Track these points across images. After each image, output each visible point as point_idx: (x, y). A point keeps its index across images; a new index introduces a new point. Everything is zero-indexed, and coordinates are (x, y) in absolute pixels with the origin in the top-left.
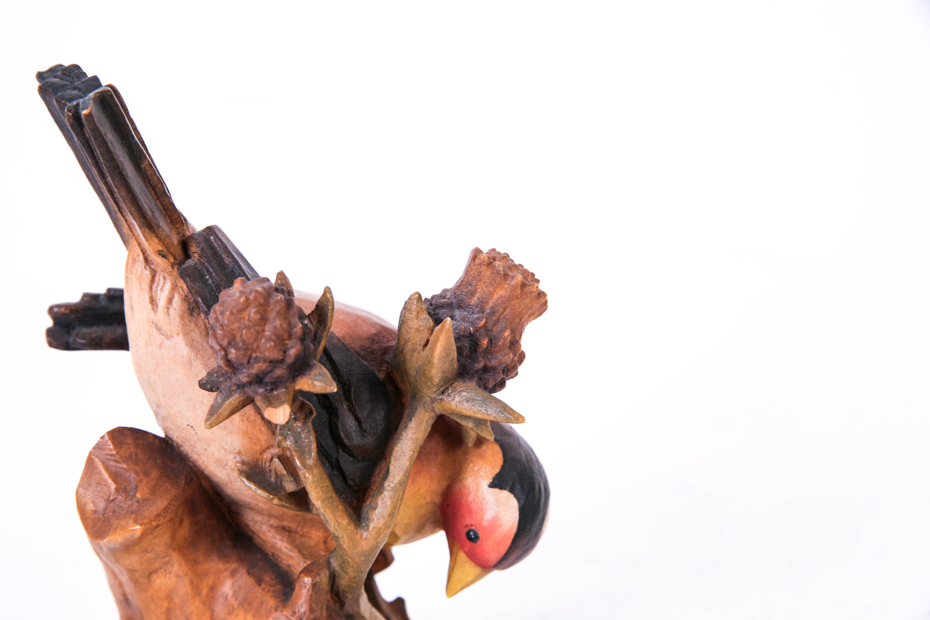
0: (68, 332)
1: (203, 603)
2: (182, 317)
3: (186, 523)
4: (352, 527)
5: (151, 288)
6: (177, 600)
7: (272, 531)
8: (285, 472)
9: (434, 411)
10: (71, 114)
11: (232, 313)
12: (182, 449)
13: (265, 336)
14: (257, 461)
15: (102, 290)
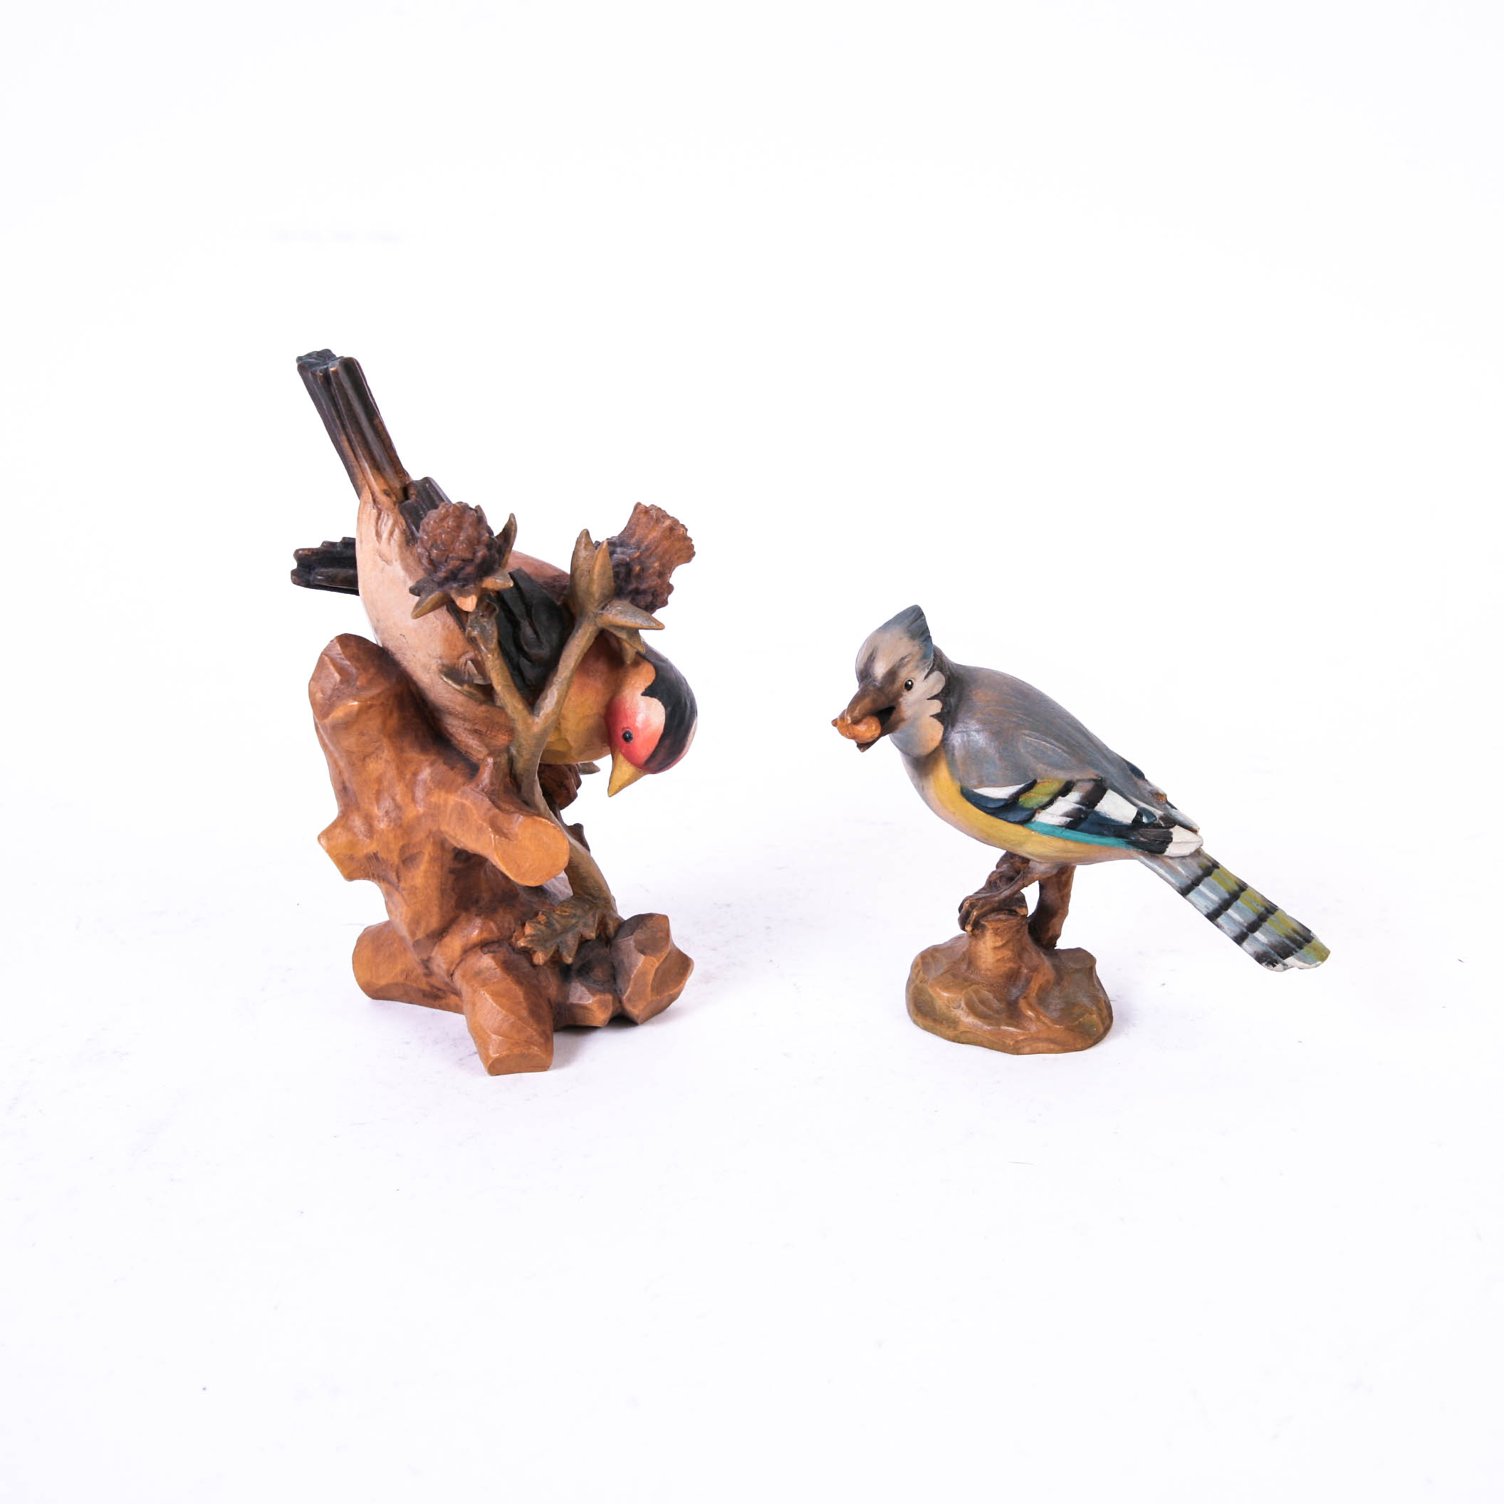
0: (310, 573)
1: (407, 786)
2: (400, 547)
3: (395, 715)
4: (525, 713)
5: (377, 523)
6: (386, 783)
7: (467, 732)
8: (476, 672)
9: (596, 625)
10: (321, 374)
11: (435, 522)
12: (395, 656)
13: (459, 540)
14: (455, 664)
15: (338, 539)
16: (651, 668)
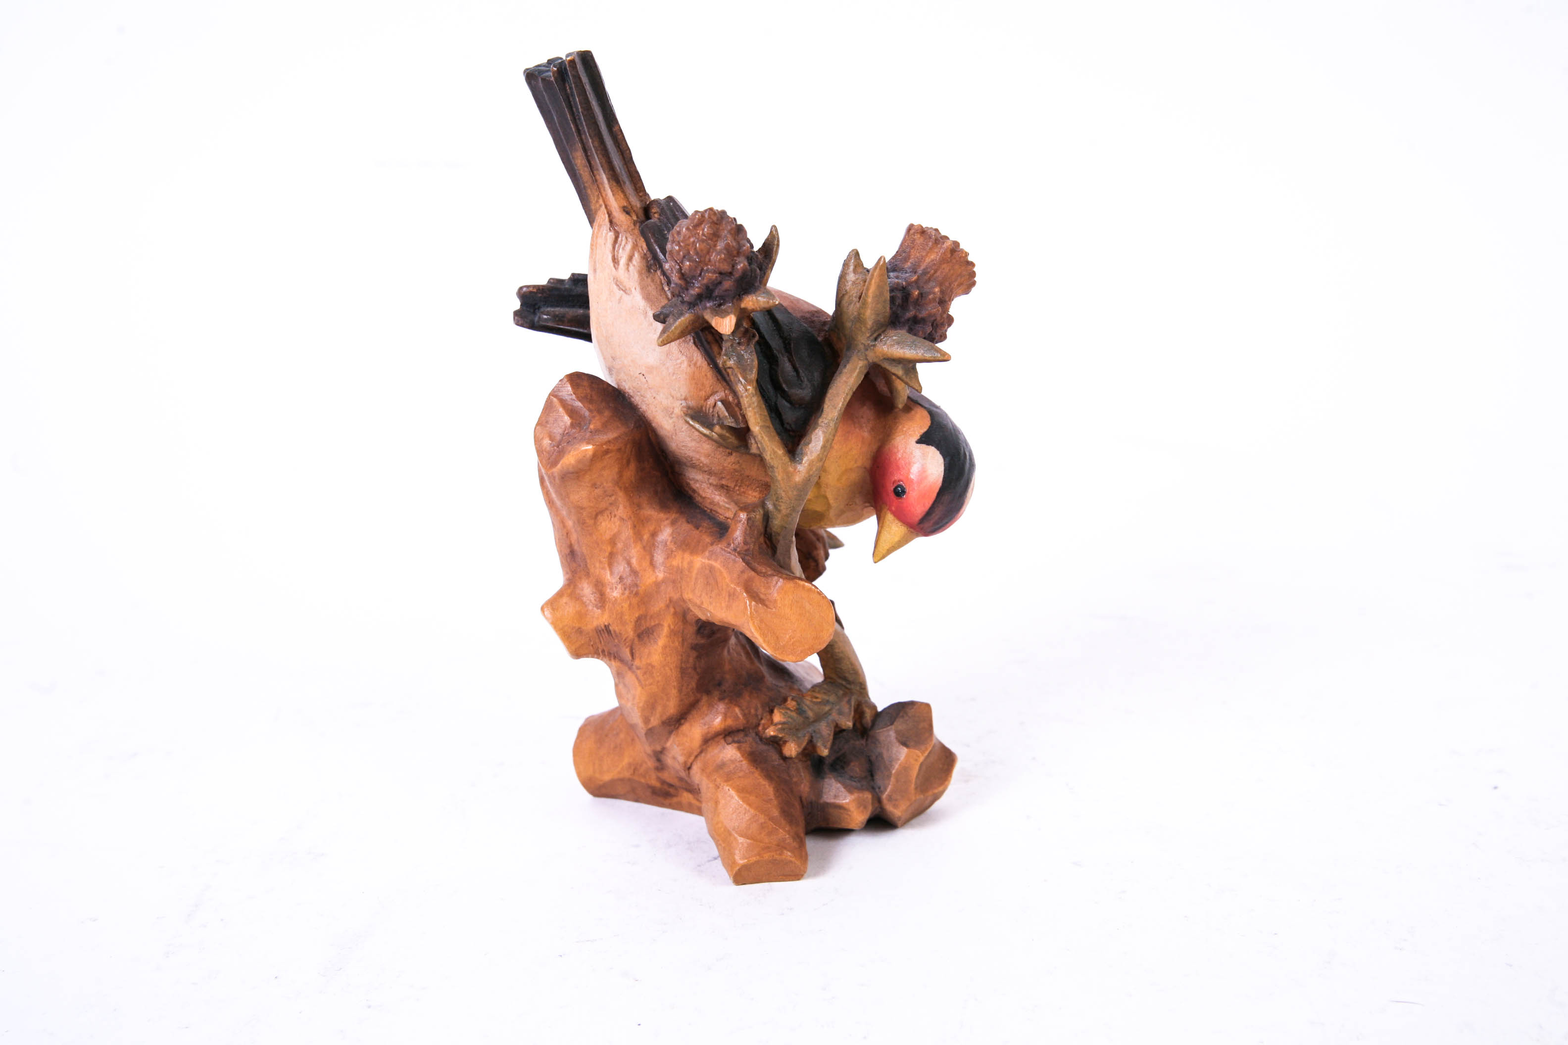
0: (534, 313)
1: (644, 548)
2: (640, 273)
3: (633, 466)
4: (786, 459)
5: (614, 248)
6: (620, 545)
7: (712, 488)
8: (727, 414)
9: (867, 359)
10: (555, 69)
11: (688, 229)
12: (633, 400)
13: (716, 250)
14: (702, 407)
15: (565, 276)
16: (926, 413)
